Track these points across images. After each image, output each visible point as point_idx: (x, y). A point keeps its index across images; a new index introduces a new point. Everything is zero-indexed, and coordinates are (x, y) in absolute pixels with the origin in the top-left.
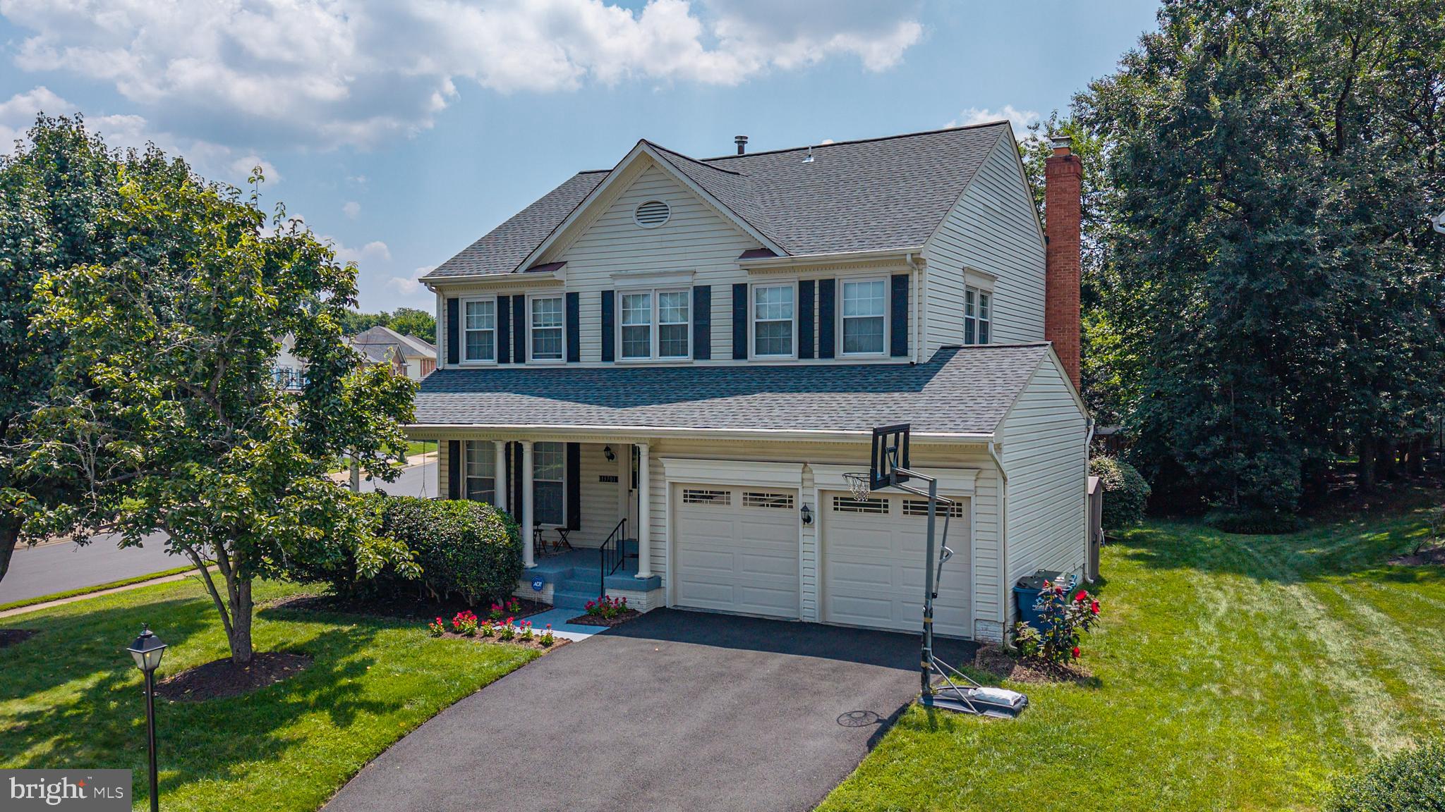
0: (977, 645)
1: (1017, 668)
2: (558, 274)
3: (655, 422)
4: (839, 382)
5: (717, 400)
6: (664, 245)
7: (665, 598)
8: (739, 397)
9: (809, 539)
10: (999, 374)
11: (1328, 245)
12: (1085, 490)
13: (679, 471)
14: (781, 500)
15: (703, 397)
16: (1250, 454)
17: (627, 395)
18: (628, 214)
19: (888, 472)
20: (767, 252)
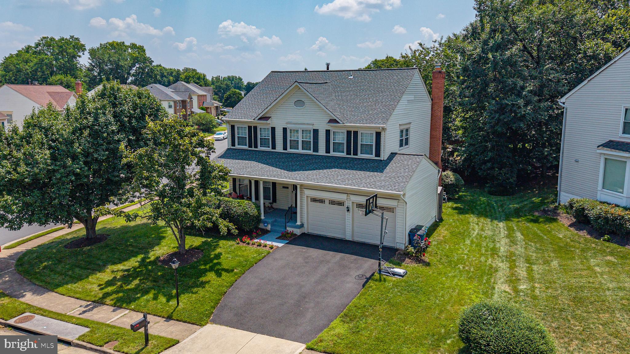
0: (397, 250)
1: (407, 259)
2: (269, 122)
3: (302, 179)
4: (359, 166)
5: (321, 171)
6: (303, 114)
7: (305, 230)
8: (328, 170)
9: (349, 216)
12: (437, 192)
13: (307, 192)
14: (341, 204)
15: (316, 169)
17: (293, 166)
18: (291, 103)
19: (370, 208)
20: (337, 122)
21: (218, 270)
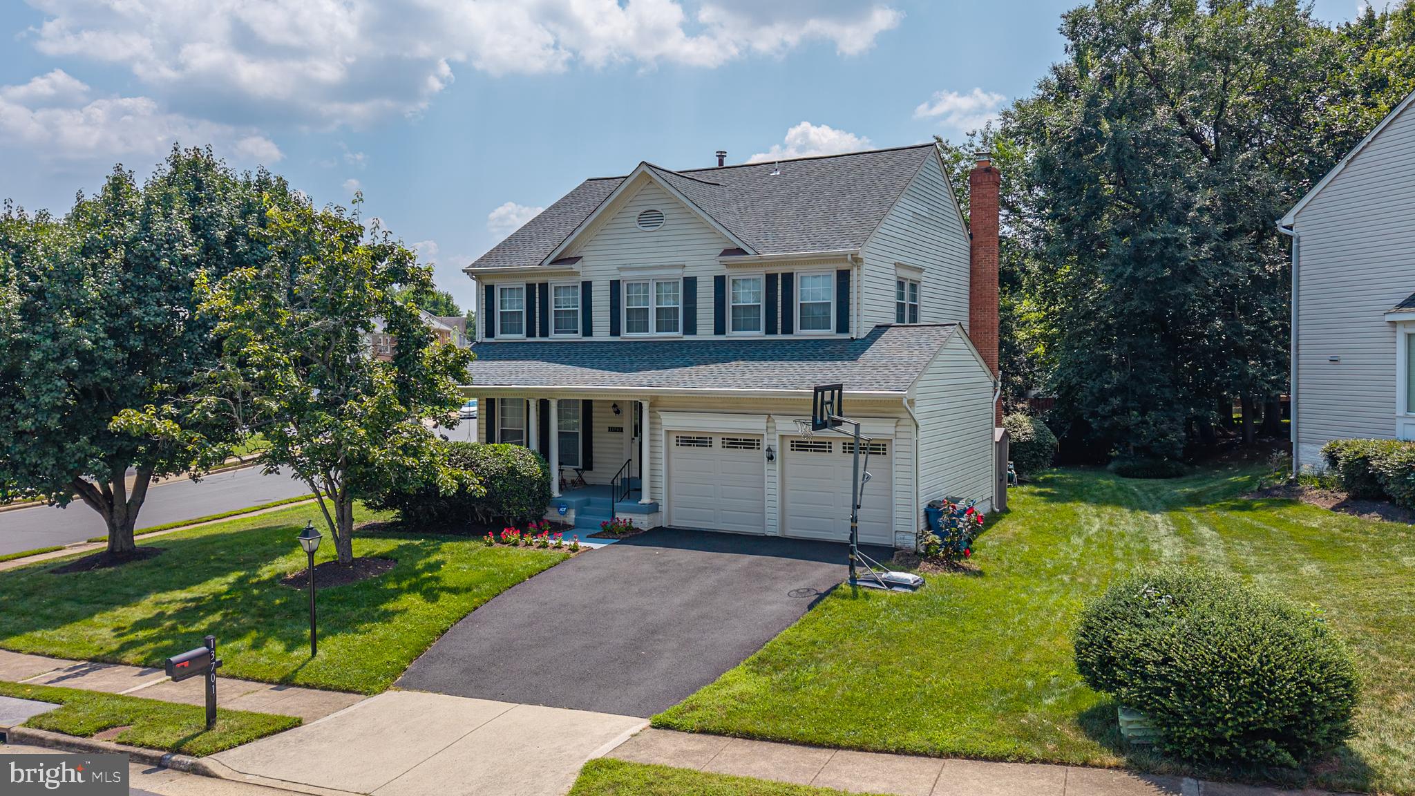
0: (896, 549)
1: (923, 563)
2: (576, 267)
3: (655, 383)
4: (796, 353)
5: (701, 367)
6: (660, 244)
7: (662, 520)
8: (719, 365)
9: (772, 473)
10: (917, 347)
11: (1198, 241)
12: (992, 438)
13: (670, 421)
14: (750, 443)
15: (691, 364)
16: (1143, 413)
17: (632, 363)
18: (631, 220)
19: (825, 418)
20: (740, 251)
21: (431, 590)
